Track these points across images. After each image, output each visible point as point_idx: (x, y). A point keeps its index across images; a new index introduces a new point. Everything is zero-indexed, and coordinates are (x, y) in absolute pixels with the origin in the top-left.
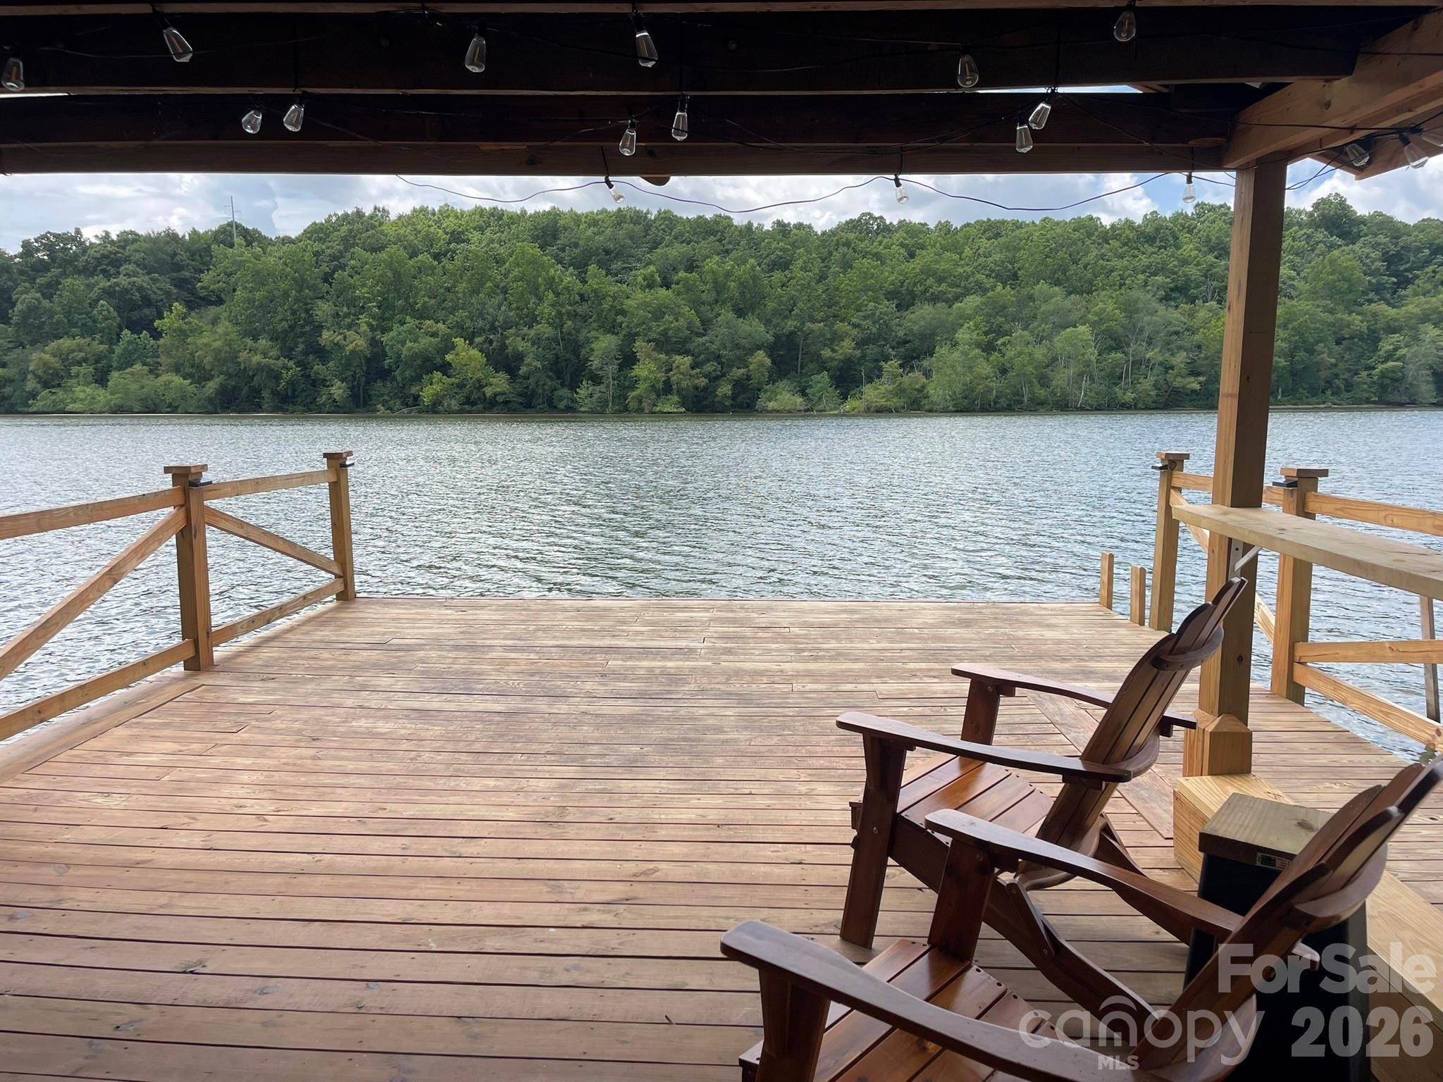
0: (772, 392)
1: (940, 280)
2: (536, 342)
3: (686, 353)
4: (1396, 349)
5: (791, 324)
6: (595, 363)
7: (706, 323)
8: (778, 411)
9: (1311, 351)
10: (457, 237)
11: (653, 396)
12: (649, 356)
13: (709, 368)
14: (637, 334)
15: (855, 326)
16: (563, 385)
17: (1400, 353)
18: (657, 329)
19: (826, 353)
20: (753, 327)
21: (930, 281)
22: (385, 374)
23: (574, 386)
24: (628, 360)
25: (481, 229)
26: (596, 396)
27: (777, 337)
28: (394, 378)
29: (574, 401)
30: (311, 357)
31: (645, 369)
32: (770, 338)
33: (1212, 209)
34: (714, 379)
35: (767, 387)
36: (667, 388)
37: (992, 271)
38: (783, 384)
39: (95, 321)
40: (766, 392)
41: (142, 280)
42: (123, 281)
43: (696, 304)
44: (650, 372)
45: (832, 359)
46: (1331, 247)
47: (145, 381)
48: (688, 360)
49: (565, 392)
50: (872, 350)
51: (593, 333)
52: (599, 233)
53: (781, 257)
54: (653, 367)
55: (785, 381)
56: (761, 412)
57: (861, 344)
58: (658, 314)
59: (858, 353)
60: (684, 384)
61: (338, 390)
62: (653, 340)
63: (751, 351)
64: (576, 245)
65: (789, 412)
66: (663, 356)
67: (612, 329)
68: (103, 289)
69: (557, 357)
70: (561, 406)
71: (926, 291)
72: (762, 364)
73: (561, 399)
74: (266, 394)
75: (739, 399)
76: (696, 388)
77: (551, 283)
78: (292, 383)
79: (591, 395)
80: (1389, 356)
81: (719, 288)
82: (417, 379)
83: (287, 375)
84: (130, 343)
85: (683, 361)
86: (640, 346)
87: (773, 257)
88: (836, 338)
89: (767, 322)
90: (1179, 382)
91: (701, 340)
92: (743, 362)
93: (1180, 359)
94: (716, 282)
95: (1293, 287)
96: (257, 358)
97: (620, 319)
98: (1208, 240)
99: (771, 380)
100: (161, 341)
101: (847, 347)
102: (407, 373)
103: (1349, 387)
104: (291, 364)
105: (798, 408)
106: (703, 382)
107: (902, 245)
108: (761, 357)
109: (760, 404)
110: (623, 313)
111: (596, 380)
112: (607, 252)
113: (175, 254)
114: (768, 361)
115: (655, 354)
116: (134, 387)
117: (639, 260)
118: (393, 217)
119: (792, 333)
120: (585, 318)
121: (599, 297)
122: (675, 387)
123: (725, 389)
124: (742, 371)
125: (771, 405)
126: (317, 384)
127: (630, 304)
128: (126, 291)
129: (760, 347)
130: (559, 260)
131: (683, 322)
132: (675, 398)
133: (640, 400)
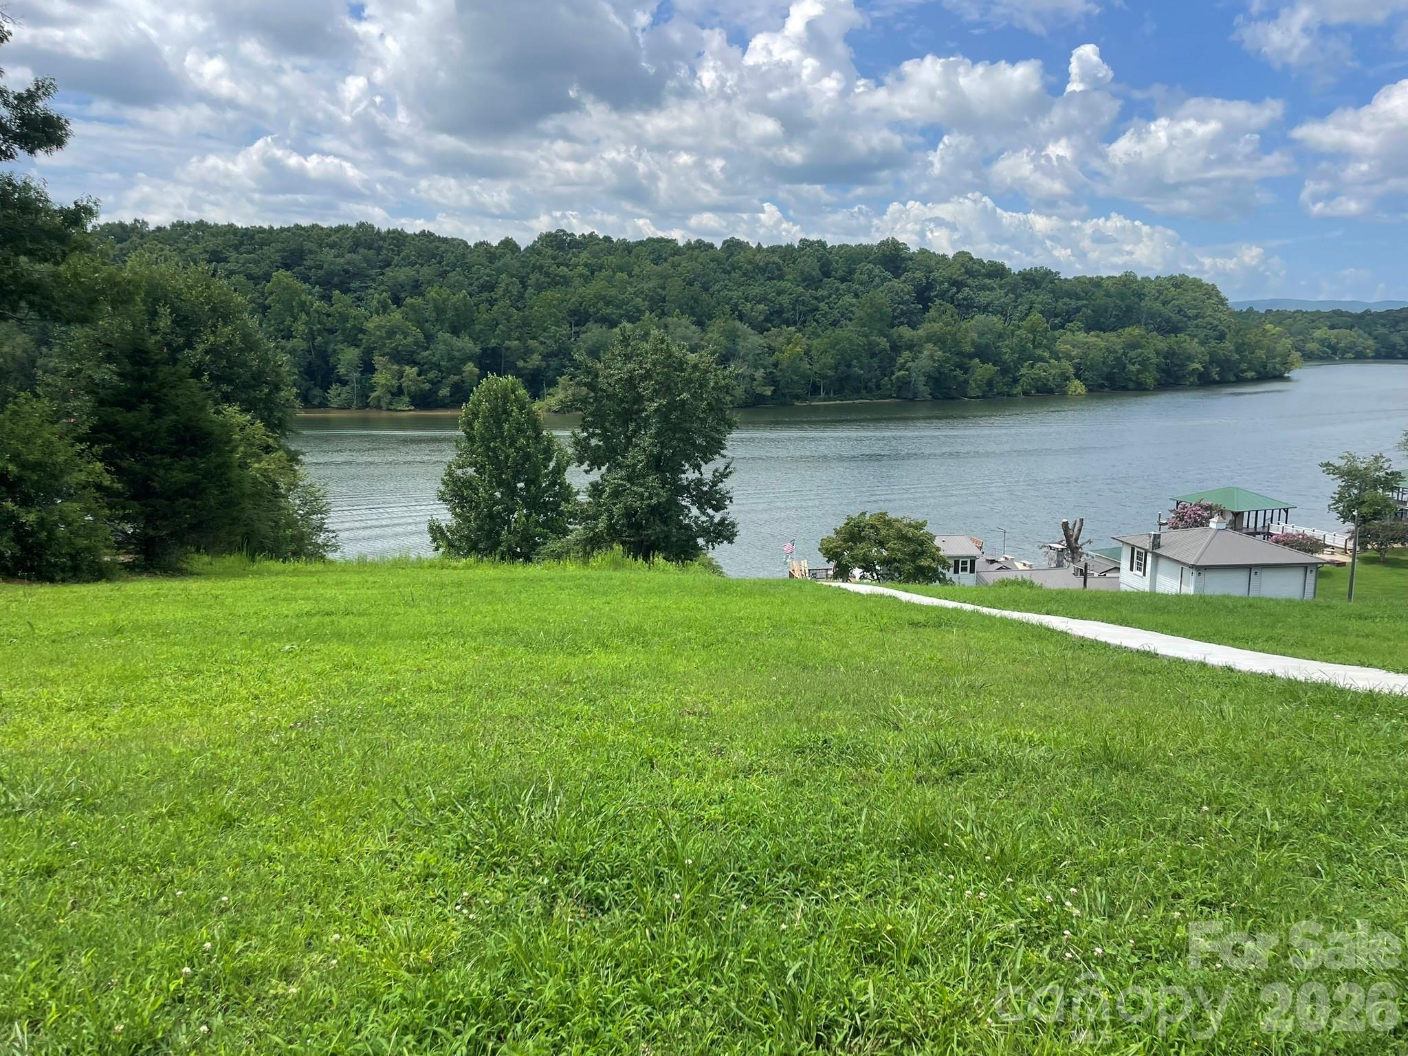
1: (608, 304)
2: (292, 352)
3: (415, 363)
4: (905, 362)
5: (493, 342)
6: (342, 371)
7: (429, 337)
9: (849, 366)
11: (390, 396)
12: (385, 367)
13: (432, 375)
14: (374, 348)
15: (542, 343)
16: (315, 385)
17: (909, 364)
18: (390, 345)
19: (521, 364)
20: (465, 344)
21: (601, 304)
23: (326, 388)
24: (368, 368)
25: (236, 248)
26: (343, 396)
27: (483, 350)
29: (325, 398)
31: (383, 378)
32: (477, 350)
33: (812, 244)
34: (436, 384)
36: (399, 392)
37: (646, 296)
43: (420, 323)
44: (386, 379)
45: (525, 368)
46: (884, 280)
48: (415, 369)
49: (317, 391)
50: (554, 362)
51: (340, 346)
52: (339, 256)
53: (487, 282)
54: (389, 377)
57: (545, 357)
58: (391, 333)
59: (544, 364)
60: (413, 388)
62: (388, 354)
63: (464, 361)
64: (321, 267)
66: (396, 367)
67: (355, 343)
69: (310, 363)
70: (316, 402)
71: (598, 312)
72: (471, 372)
73: (315, 397)
75: (456, 397)
76: (421, 390)
77: (303, 306)
79: (339, 395)
80: (902, 367)
81: (440, 310)
85: (411, 371)
86: (378, 360)
87: (481, 281)
88: (529, 351)
89: (475, 339)
90: (758, 391)
91: (425, 354)
92: (459, 372)
93: (759, 374)
94: (436, 307)
95: (852, 312)
97: (360, 336)
98: (802, 273)
101: (535, 360)
103: (878, 387)
106: (427, 386)
107: (586, 265)
108: (470, 367)
110: (362, 331)
111: (344, 383)
112: (347, 271)
114: (476, 367)
115: (389, 366)
117: (374, 280)
119: (494, 348)
120: (331, 331)
121: (344, 318)
122: (405, 391)
123: (444, 392)
124: (457, 377)
127: (369, 325)
129: (470, 358)
130: (306, 279)
131: (410, 339)
132: (407, 399)
133: (379, 399)
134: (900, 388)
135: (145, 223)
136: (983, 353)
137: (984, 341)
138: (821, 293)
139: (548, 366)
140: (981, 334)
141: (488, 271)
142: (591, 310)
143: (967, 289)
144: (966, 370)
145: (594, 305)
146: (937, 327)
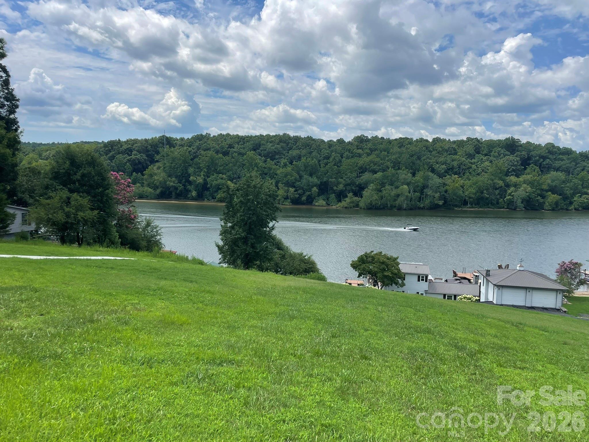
0: (318, 199)
1: (375, 164)
3: (294, 187)
4: (512, 192)
5: (325, 179)
7: (301, 177)
8: (318, 206)
9: (482, 193)
10: (231, 146)
11: (283, 199)
12: (282, 188)
13: (299, 192)
14: (280, 181)
15: (345, 180)
17: (512, 194)
18: (285, 180)
19: (335, 188)
21: (372, 164)
22: (208, 189)
25: (238, 143)
27: (321, 182)
28: (210, 191)
30: (187, 183)
32: (319, 183)
33: (473, 139)
34: (301, 195)
35: (316, 198)
36: (286, 198)
37: (392, 161)
39: (125, 169)
41: (138, 156)
42: (133, 157)
43: (298, 172)
44: (282, 193)
45: (336, 190)
46: (505, 155)
47: (140, 189)
48: (294, 189)
52: (273, 146)
53: (327, 156)
55: (321, 197)
56: (313, 206)
57: (346, 185)
58: (286, 175)
59: (344, 188)
60: (292, 196)
61: (194, 194)
62: (284, 183)
63: (313, 187)
64: (265, 150)
65: (321, 206)
66: (286, 188)
67: (273, 178)
68: (128, 160)
71: (370, 168)
72: (315, 191)
74: (173, 194)
75: (309, 200)
76: (295, 197)
77: (256, 165)
78: (181, 191)
80: (510, 195)
81: (306, 167)
82: (216, 191)
83: (180, 189)
84: (135, 176)
85: (292, 190)
86: (280, 185)
87: (325, 155)
88: (339, 183)
89: (318, 178)
90: (436, 202)
91: (298, 183)
92: (310, 190)
93: (437, 195)
94: (304, 165)
95: (488, 169)
96: (172, 184)
97: (275, 176)
98: (466, 152)
99: (319, 195)
100: (145, 177)
101: (341, 187)
102: (214, 190)
104: (181, 185)
105: (324, 205)
106: (297, 196)
107: (370, 149)
108: (315, 189)
109: (314, 203)
110: (276, 174)
112: (275, 152)
113: (147, 147)
114: (317, 190)
115: (284, 188)
116: (137, 191)
117: (284, 155)
118: (212, 136)
119: (325, 182)
121: (270, 169)
122: (289, 197)
123: (304, 198)
124: (309, 193)
125: (317, 204)
126: (188, 191)
127: (278, 172)
128: (134, 160)
129: (315, 186)
130: (260, 155)
131: (293, 178)
132: (289, 200)
133: (279, 200)
134: (508, 204)
135: (210, 134)
136: (553, 190)
137: (554, 184)
138: (473, 161)
139: (346, 189)
140: (553, 181)
141: (328, 151)
142: (368, 167)
143: (548, 160)
144: (543, 197)
145: (369, 165)
146: (529, 177)
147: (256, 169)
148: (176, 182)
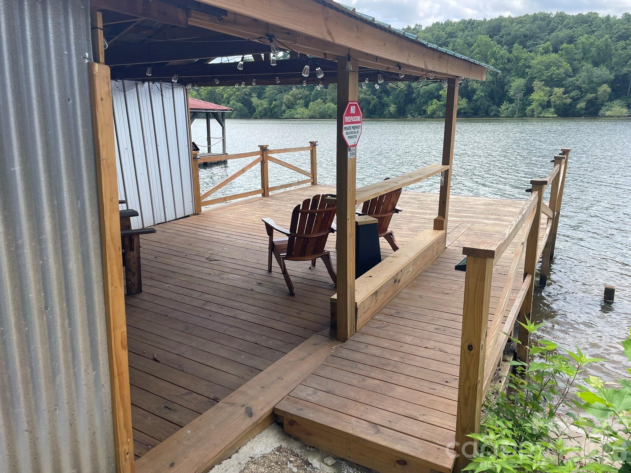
0: (609, 106)
2: (483, 83)
3: (562, 86)
5: (626, 70)
6: (511, 93)
7: (576, 70)
8: (612, 116)
10: (451, 35)
11: (540, 109)
12: (540, 88)
13: (573, 94)
14: (535, 78)
16: (494, 104)
18: (547, 74)
20: (603, 72)
22: (412, 101)
23: (499, 105)
24: (529, 90)
25: (463, 30)
26: (510, 109)
27: (616, 77)
28: (416, 103)
29: (498, 111)
30: (383, 94)
31: (538, 96)
32: (612, 77)
34: (576, 100)
35: (607, 104)
36: (548, 105)
38: (615, 102)
40: (606, 106)
43: (571, 61)
44: (540, 96)
47: (321, 106)
48: (562, 90)
49: (494, 107)
51: (513, 78)
52: (522, 27)
54: (542, 94)
55: (618, 100)
56: (602, 117)
58: (548, 67)
60: (558, 102)
61: (392, 108)
62: (544, 80)
63: (600, 85)
64: (509, 34)
65: (618, 117)
66: (548, 89)
67: (523, 75)
69: (492, 90)
70: (492, 114)
72: (605, 91)
73: (492, 111)
75: (590, 110)
76: (565, 104)
77: (494, 54)
78: (374, 106)
79: (507, 109)
81: (585, 51)
82: (426, 103)
83: (373, 103)
85: (559, 91)
86: (537, 84)
89: (611, 69)
91: (571, 79)
92: (595, 90)
94: (584, 49)
97: (527, 70)
99: (611, 100)
102: (422, 100)
104: (375, 97)
105: (624, 115)
106: (569, 101)
108: (605, 88)
109: (601, 112)
110: (529, 67)
111: (511, 101)
112: (526, 35)
114: (609, 90)
115: (544, 88)
116: (317, 108)
117: (542, 39)
118: (423, 28)
119: (625, 74)
120: (509, 71)
121: (518, 59)
122: (552, 104)
123: (582, 105)
124: (594, 95)
125: (608, 113)
126: (385, 105)
127: (534, 62)
129: (605, 82)
130: (499, 43)
131: (562, 70)
132: (552, 110)
133: (533, 111)
135: (421, 26)
147: (493, 61)
148: (369, 93)
